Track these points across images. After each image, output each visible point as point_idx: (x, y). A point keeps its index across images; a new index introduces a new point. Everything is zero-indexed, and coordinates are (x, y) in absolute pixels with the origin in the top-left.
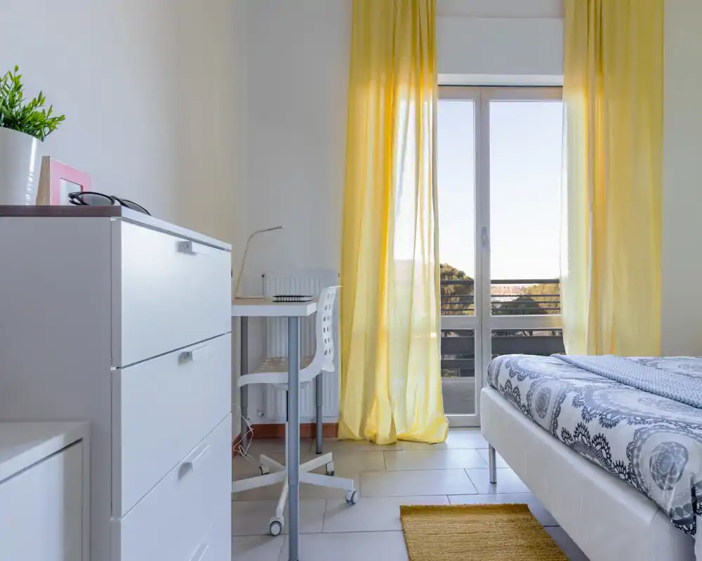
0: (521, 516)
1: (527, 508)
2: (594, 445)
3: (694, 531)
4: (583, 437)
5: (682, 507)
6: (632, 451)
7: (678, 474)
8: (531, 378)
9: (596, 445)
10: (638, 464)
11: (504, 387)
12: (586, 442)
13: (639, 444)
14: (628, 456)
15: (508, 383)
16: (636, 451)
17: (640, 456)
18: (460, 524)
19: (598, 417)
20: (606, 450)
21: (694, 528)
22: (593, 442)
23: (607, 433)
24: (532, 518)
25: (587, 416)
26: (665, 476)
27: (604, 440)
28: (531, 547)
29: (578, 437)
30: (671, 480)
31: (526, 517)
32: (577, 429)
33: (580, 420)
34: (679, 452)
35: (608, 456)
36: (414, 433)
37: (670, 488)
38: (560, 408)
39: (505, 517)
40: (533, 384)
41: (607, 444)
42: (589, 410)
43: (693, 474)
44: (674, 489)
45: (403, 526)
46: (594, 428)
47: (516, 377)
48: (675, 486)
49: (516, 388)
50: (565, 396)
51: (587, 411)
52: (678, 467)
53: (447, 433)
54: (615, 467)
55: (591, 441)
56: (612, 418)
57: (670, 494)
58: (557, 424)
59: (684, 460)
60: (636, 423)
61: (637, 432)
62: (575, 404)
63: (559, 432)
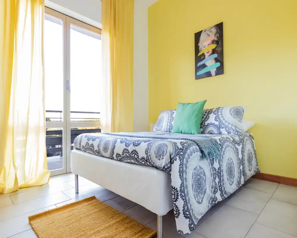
0: (93, 201)
1: (95, 197)
2: (131, 155)
3: (171, 170)
4: (127, 154)
5: (167, 163)
6: (147, 151)
7: (165, 152)
8: (99, 138)
9: (132, 155)
10: (150, 155)
11: (85, 146)
12: (128, 155)
13: (150, 148)
14: (146, 154)
15: (87, 144)
16: (149, 151)
17: (151, 152)
18: (65, 213)
19: (132, 144)
20: (136, 155)
21: (171, 169)
22: (131, 154)
23: (137, 148)
24: (98, 200)
25: (127, 145)
26: (161, 155)
27: (136, 151)
28: (100, 211)
29: (124, 154)
30: (163, 156)
31: (95, 201)
32: (123, 151)
33: (125, 147)
34: (164, 146)
35: (138, 157)
36: (30, 183)
37: (163, 158)
38: (115, 146)
39: (86, 204)
40: (100, 140)
41: (137, 152)
42: (128, 143)
43: (170, 151)
44: (164, 158)
45: (32, 227)
46: (131, 148)
47: (91, 140)
48: (165, 157)
49: (92, 144)
50: (116, 141)
51: (127, 143)
52: (165, 150)
53: (49, 179)
54: (140, 160)
55: (130, 153)
56: (138, 143)
57: (163, 161)
58: (114, 152)
59: (166, 147)
60: (147, 142)
61: (148, 144)
62: (121, 142)
63: (114, 156)
